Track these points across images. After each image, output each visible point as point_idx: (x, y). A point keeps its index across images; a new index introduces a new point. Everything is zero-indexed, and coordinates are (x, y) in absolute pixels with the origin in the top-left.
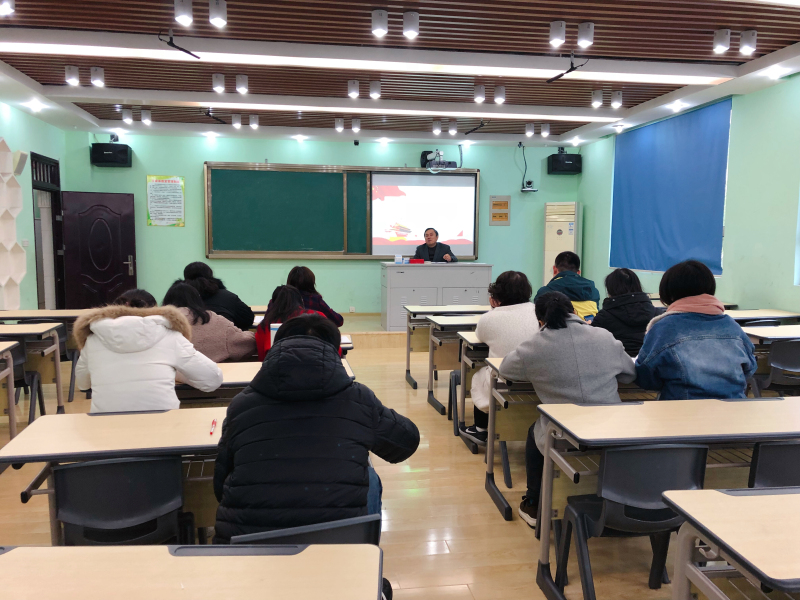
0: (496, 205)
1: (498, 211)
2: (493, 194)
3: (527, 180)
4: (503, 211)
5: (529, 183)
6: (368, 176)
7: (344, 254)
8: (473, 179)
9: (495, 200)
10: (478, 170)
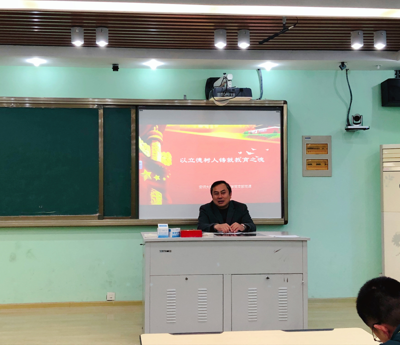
0: (310, 148)
1: (314, 156)
2: (307, 134)
3: (353, 113)
4: (321, 156)
5: (357, 118)
6: (133, 112)
7: (100, 218)
8: (278, 114)
9: (310, 142)
10: (285, 102)
